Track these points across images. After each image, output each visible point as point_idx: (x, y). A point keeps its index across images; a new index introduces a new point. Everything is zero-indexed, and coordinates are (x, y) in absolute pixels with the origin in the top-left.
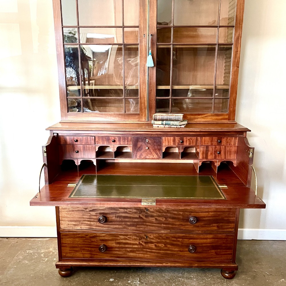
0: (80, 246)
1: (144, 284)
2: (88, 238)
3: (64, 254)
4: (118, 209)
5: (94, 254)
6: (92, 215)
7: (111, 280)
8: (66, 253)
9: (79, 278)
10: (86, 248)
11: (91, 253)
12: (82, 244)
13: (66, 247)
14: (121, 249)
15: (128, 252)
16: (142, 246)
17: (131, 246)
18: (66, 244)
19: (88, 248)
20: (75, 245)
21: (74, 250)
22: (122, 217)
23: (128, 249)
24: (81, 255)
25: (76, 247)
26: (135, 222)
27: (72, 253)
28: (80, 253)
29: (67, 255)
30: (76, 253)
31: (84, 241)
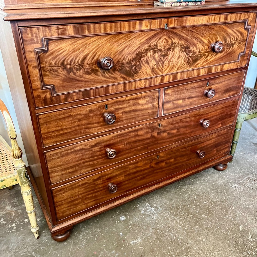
0: (80, 196)
1: (160, 208)
2: (91, 183)
3: (61, 215)
4: (127, 134)
5: (100, 199)
6: (95, 152)
7: (122, 218)
8: (64, 212)
9: (82, 233)
10: (89, 196)
11: (96, 199)
12: (84, 193)
13: (63, 205)
14: (131, 181)
15: (139, 180)
16: (152, 169)
17: (142, 173)
18: (61, 201)
19: (91, 195)
20: (75, 197)
21: (74, 205)
22: (132, 142)
23: (138, 178)
24: (84, 207)
25: (76, 200)
26: (146, 144)
27: (71, 208)
28: (83, 205)
29: (65, 214)
30: (77, 207)
31: (85, 189)
